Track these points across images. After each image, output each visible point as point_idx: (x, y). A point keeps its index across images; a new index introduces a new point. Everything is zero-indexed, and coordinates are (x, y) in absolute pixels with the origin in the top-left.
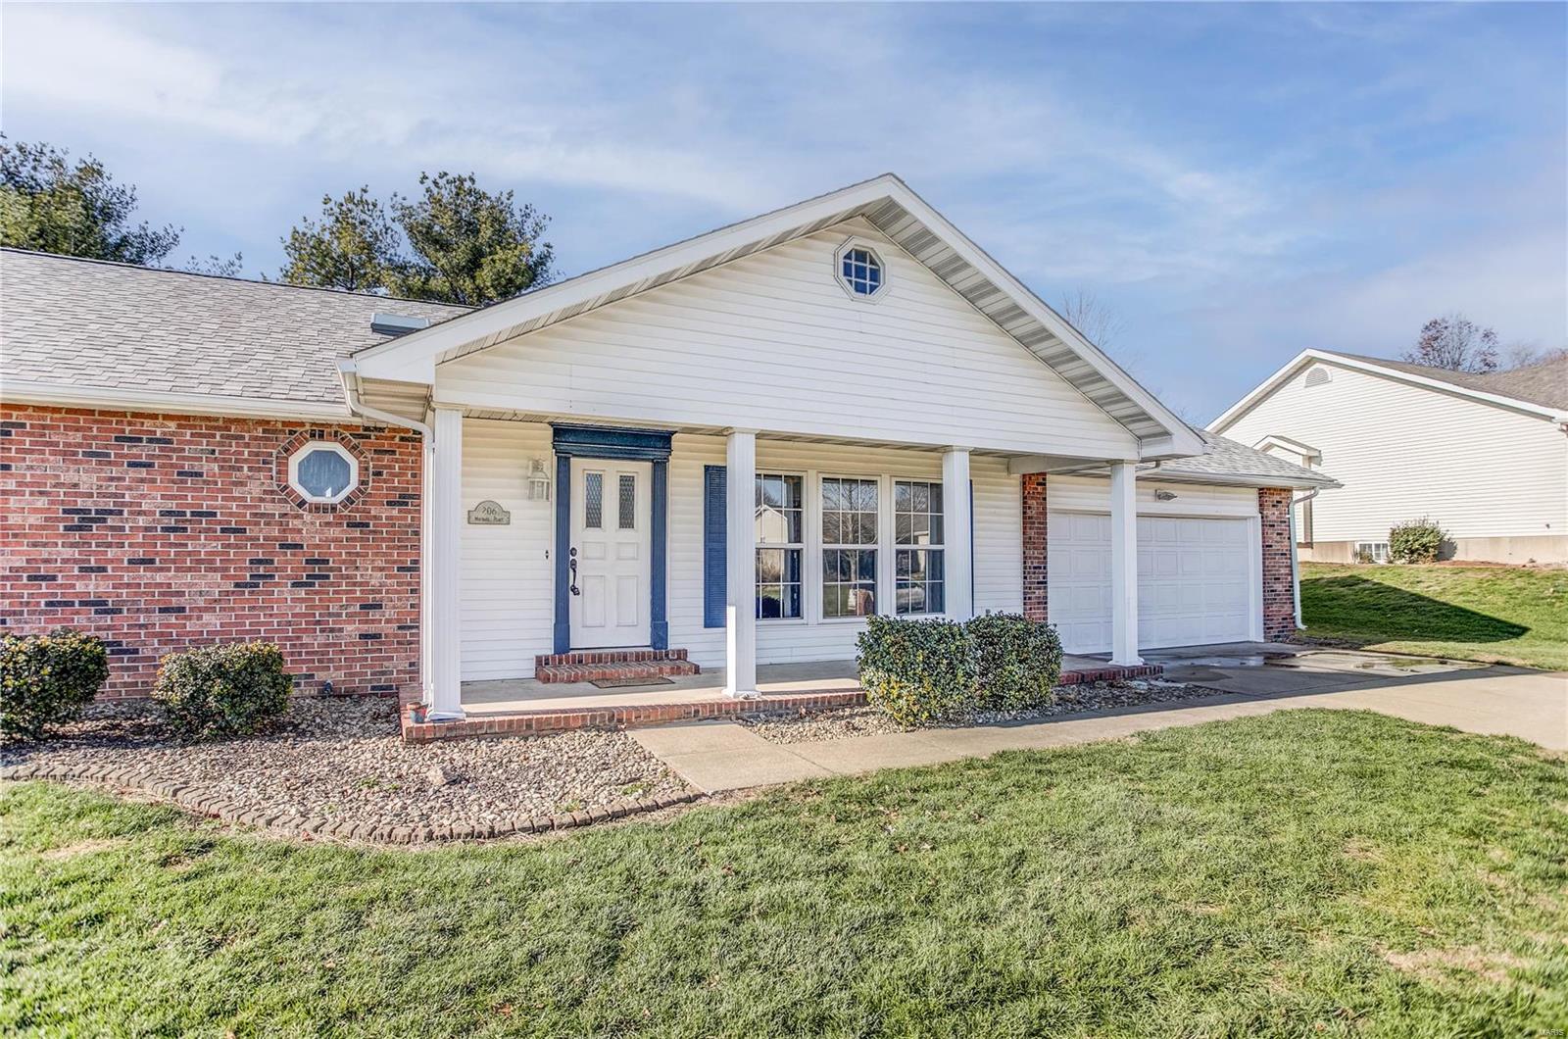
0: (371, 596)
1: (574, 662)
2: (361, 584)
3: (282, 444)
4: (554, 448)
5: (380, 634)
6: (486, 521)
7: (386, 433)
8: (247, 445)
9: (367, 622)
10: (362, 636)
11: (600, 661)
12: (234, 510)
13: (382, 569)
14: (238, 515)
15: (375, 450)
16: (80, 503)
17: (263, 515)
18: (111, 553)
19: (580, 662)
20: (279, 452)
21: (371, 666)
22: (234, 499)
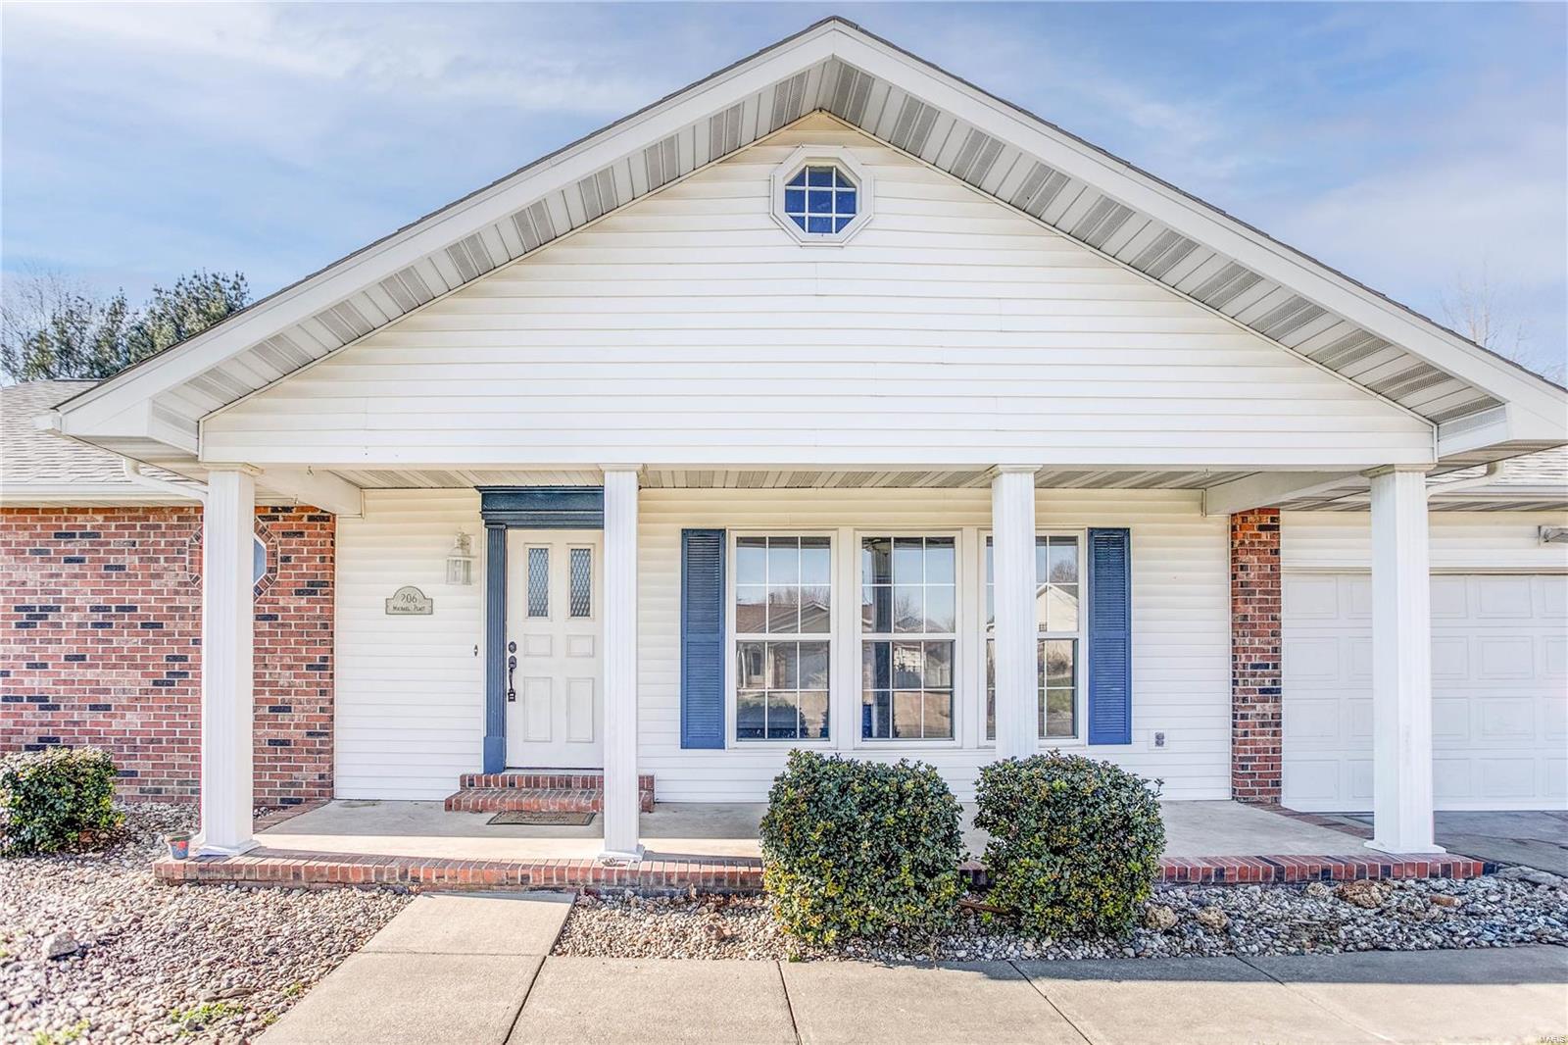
0: (280, 698)
1: (504, 785)
2: (270, 684)
3: (195, 532)
4: (483, 518)
5: (289, 741)
6: (405, 611)
7: (294, 513)
8: (164, 535)
9: (276, 726)
10: (272, 742)
11: (537, 785)
12: (153, 604)
13: (290, 667)
14: (155, 609)
15: (283, 533)
16: (28, 601)
17: (177, 609)
18: (52, 649)
19: (512, 785)
20: (192, 541)
21: (280, 777)
22: (152, 592)
